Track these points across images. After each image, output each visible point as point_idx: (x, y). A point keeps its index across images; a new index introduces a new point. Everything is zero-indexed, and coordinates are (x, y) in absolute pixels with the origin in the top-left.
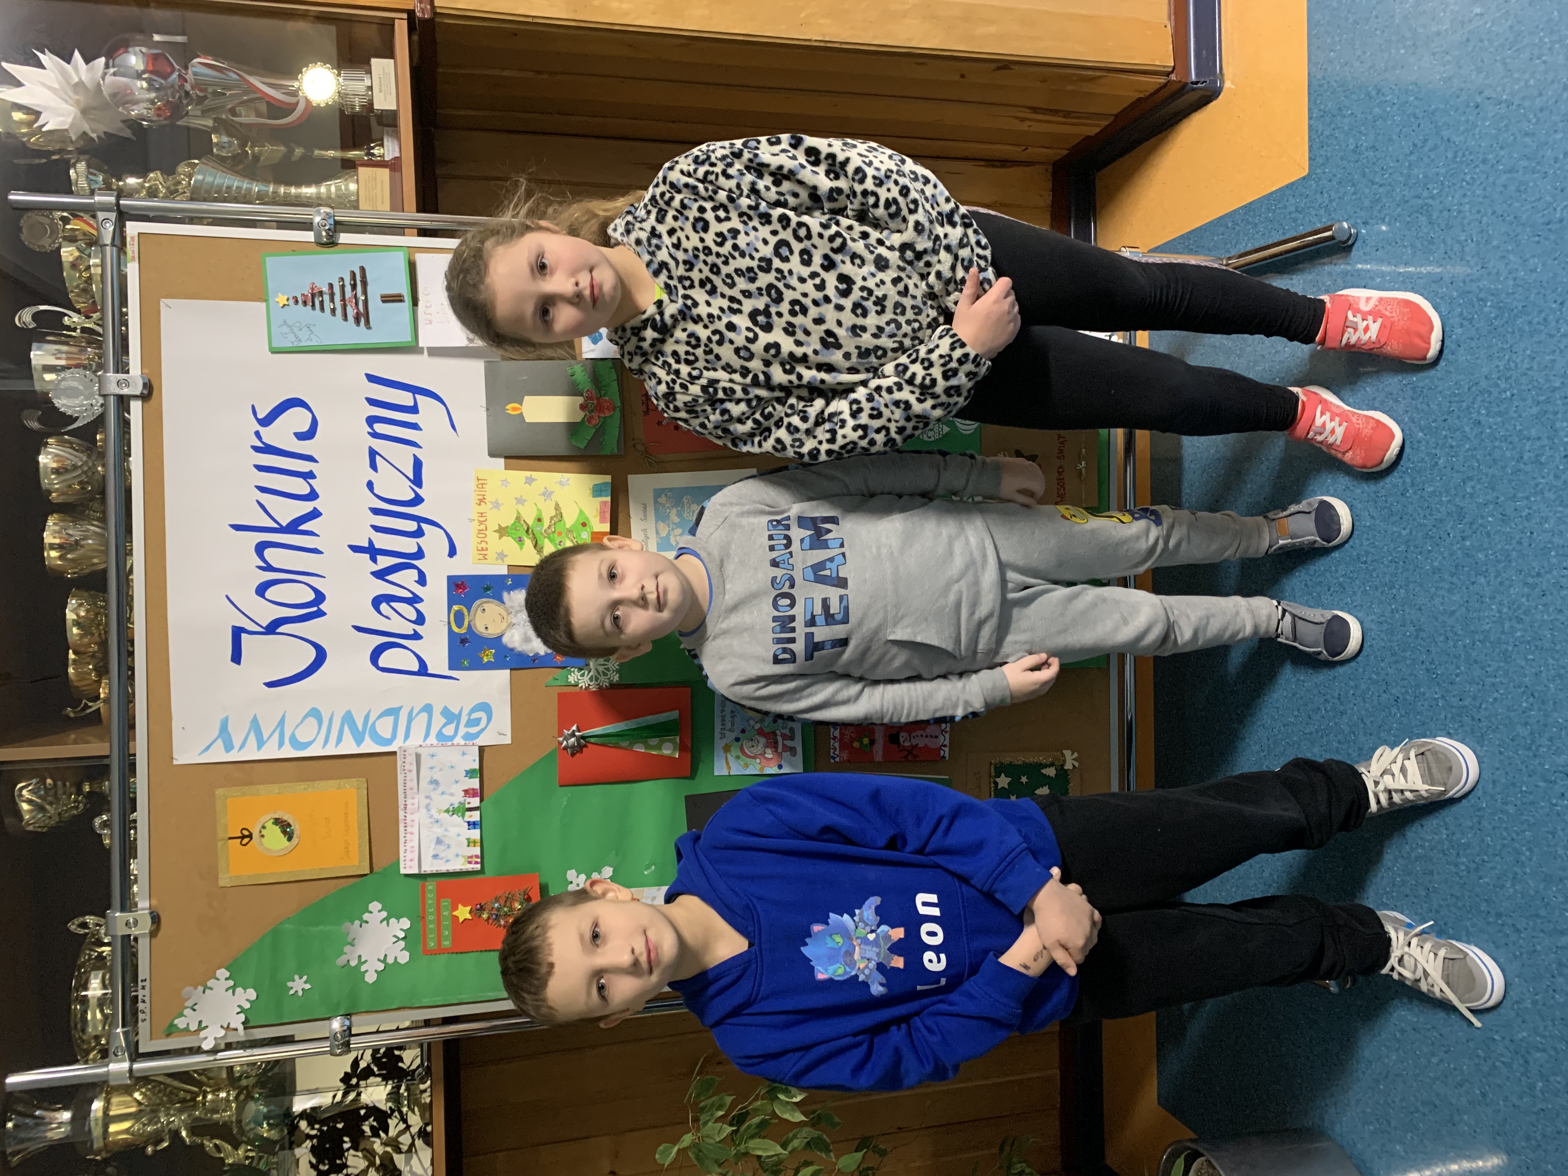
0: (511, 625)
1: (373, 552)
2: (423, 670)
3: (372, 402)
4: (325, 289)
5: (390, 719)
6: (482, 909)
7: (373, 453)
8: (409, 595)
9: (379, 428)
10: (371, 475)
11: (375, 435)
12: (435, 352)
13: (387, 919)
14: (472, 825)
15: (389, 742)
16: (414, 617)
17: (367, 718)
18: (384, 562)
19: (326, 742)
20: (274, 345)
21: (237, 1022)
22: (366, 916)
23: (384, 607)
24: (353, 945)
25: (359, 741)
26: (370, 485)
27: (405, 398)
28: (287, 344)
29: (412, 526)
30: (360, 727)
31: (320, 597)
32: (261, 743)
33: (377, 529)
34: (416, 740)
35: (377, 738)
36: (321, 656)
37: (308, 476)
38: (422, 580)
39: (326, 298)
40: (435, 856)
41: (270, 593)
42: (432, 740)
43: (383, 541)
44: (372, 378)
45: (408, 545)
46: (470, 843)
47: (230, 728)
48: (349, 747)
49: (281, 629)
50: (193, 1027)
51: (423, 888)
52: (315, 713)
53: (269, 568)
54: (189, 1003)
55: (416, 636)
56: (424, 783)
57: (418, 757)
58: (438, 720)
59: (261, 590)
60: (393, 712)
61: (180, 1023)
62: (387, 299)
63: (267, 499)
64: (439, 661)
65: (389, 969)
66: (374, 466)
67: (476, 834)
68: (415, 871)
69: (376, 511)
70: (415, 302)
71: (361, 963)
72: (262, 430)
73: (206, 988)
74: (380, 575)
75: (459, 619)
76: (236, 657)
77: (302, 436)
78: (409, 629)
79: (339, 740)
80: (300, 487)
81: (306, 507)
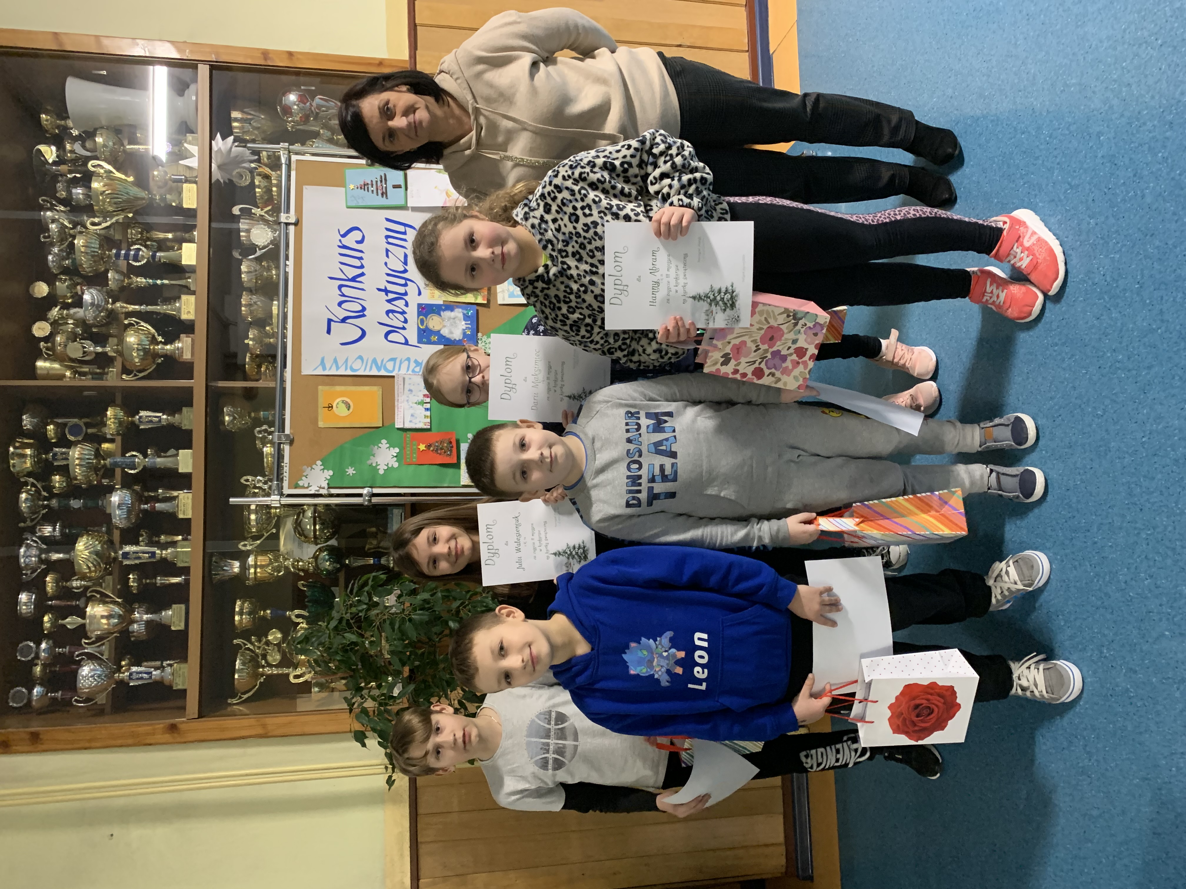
0: (444, 326)
1: (386, 291)
2: (406, 343)
3: (387, 229)
4: (370, 182)
5: (392, 363)
6: (430, 446)
7: (387, 251)
8: (400, 310)
9: (390, 240)
10: (386, 260)
11: (389, 243)
12: (415, 209)
13: (389, 448)
14: (427, 409)
15: (392, 372)
16: (403, 320)
17: (382, 361)
18: (391, 296)
19: (365, 369)
20: (349, 204)
21: (325, 484)
22: (380, 445)
23: (390, 315)
24: (374, 455)
25: (379, 369)
26: (386, 264)
27: (401, 228)
28: (353, 204)
29: (403, 282)
30: (379, 364)
31: (364, 309)
32: (338, 368)
33: (388, 282)
34: (403, 371)
35: (386, 370)
36: (364, 334)
37: (360, 258)
38: (407, 305)
39: (370, 186)
40: (411, 421)
41: (343, 306)
42: (410, 372)
43: (390, 287)
44: (388, 220)
45: (401, 290)
46: (426, 417)
47: (325, 361)
48: (375, 372)
49: (348, 321)
50: (306, 485)
51: (405, 438)
52: (360, 358)
53: (343, 295)
54: (305, 474)
55: (404, 328)
56: (406, 390)
57: (404, 379)
58: (413, 365)
59: (340, 304)
60: (394, 360)
61: (301, 483)
62: (395, 187)
63: (343, 267)
64: (413, 339)
65: (389, 470)
66: (387, 256)
67: (428, 413)
68: (401, 426)
69: (388, 275)
70: (406, 189)
71: (377, 465)
72: (342, 239)
73: (312, 468)
74: (389, 301)
75: (422, 322)
76: (329, 332)
77: (358, 242)
78: (401, 325)
79: (371, 369)
80: (357, 263)
81: (359, 271)
